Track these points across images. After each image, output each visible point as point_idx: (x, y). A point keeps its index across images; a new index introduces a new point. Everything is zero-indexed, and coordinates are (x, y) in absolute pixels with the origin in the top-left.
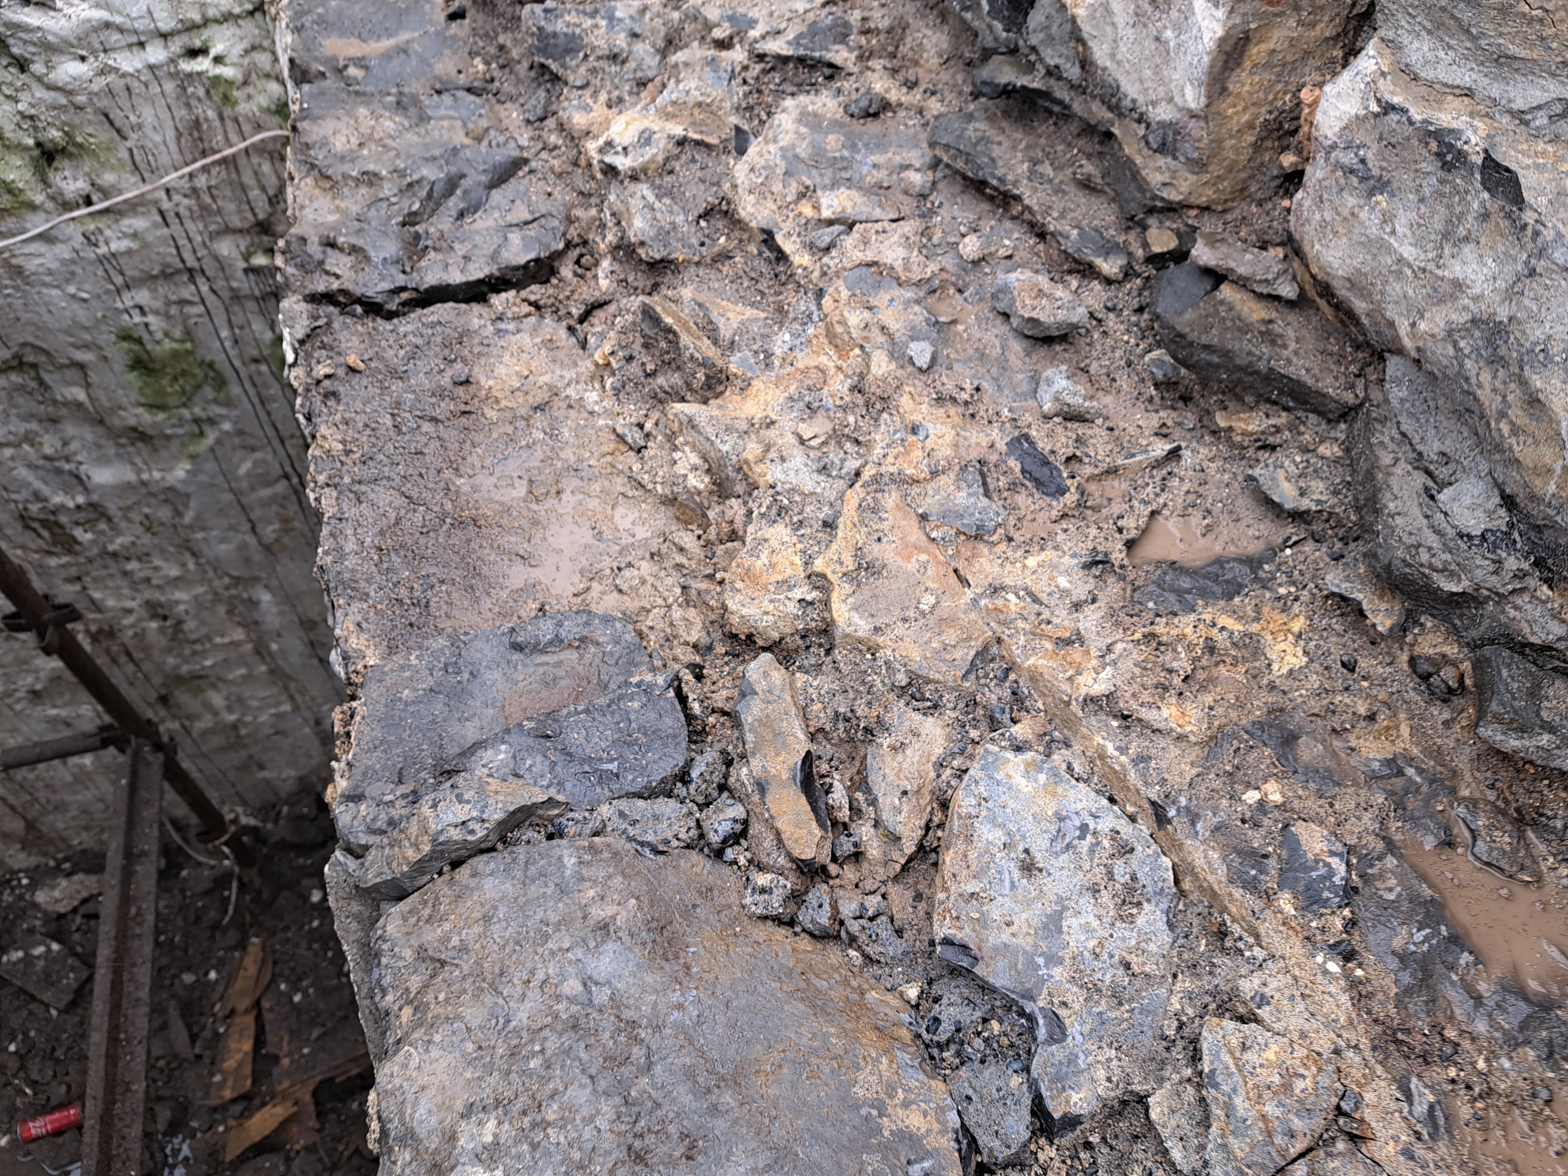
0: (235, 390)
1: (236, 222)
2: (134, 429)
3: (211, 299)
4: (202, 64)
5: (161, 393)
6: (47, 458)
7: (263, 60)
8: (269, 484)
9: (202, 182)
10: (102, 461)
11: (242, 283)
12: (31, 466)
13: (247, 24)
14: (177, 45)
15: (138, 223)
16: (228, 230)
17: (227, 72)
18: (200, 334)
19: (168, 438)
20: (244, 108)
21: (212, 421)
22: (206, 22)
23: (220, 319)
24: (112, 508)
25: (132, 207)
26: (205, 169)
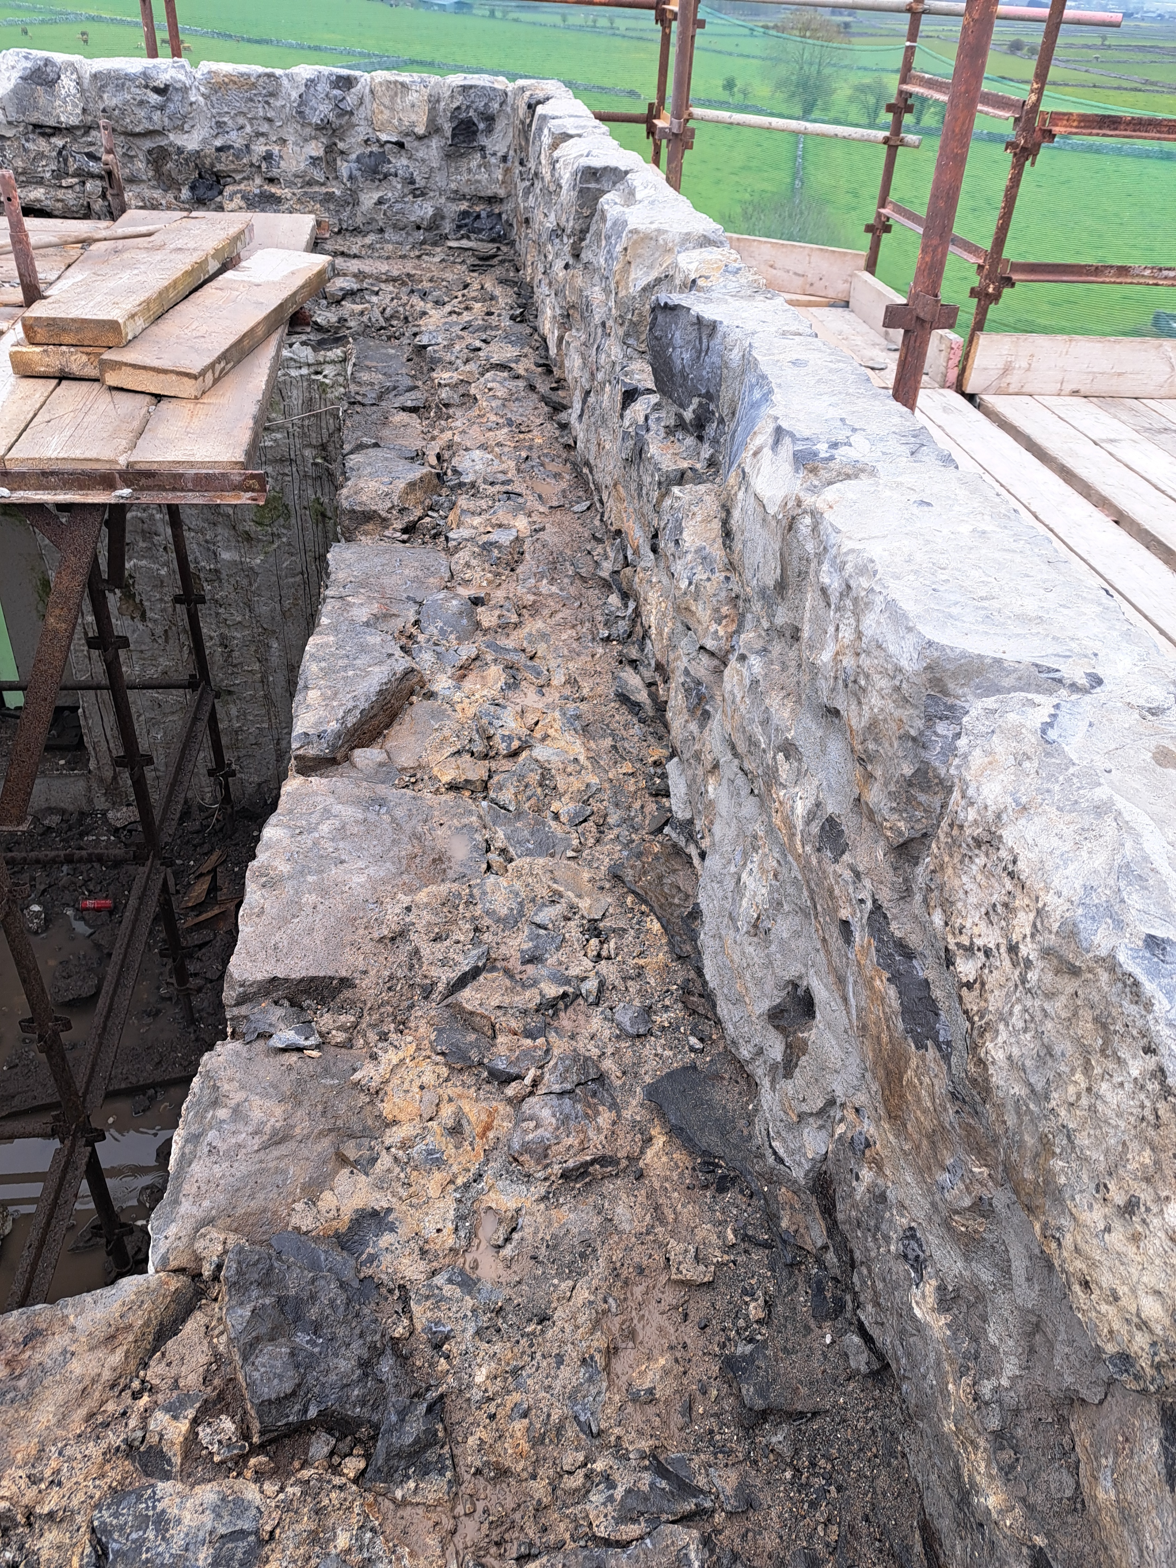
0: (293, 521)
1: (314, 442)
2: (246, 533)
3: (295, 474)
4: (320, 377)
5: (262, 516)
6: (207, 541)
7: (341, 379)
8: (294, 575)
9: (306, 422)
10: (228, 548)
11: (310, 470)
12: (199, 544)
13: (338, 366)
14: (312, 370)
15: (279, 436)
16: (310, 445)
17: (327, 381)
18: (287, 490)
19: (259, 541)
20: (329, 396)
21: (279, 536)
22: (325, 362)
23: (296, 485)
24: (224, 576)
25: (279, 428)
26: (309, 417)
